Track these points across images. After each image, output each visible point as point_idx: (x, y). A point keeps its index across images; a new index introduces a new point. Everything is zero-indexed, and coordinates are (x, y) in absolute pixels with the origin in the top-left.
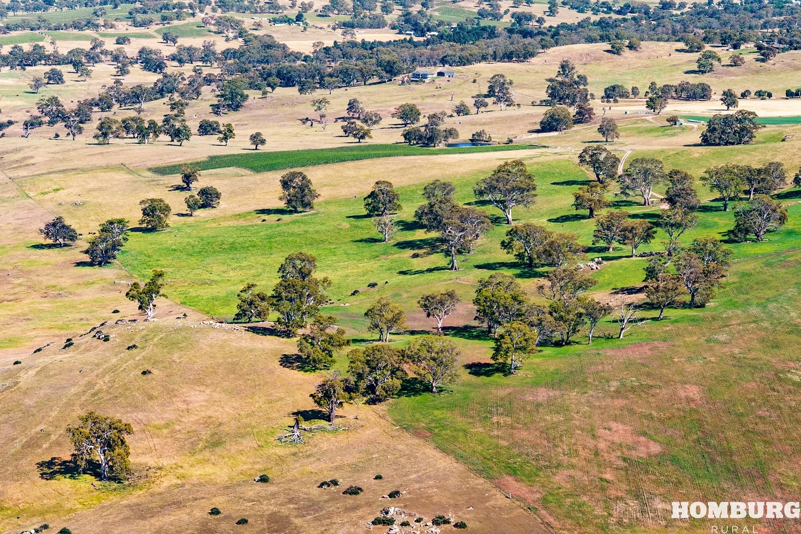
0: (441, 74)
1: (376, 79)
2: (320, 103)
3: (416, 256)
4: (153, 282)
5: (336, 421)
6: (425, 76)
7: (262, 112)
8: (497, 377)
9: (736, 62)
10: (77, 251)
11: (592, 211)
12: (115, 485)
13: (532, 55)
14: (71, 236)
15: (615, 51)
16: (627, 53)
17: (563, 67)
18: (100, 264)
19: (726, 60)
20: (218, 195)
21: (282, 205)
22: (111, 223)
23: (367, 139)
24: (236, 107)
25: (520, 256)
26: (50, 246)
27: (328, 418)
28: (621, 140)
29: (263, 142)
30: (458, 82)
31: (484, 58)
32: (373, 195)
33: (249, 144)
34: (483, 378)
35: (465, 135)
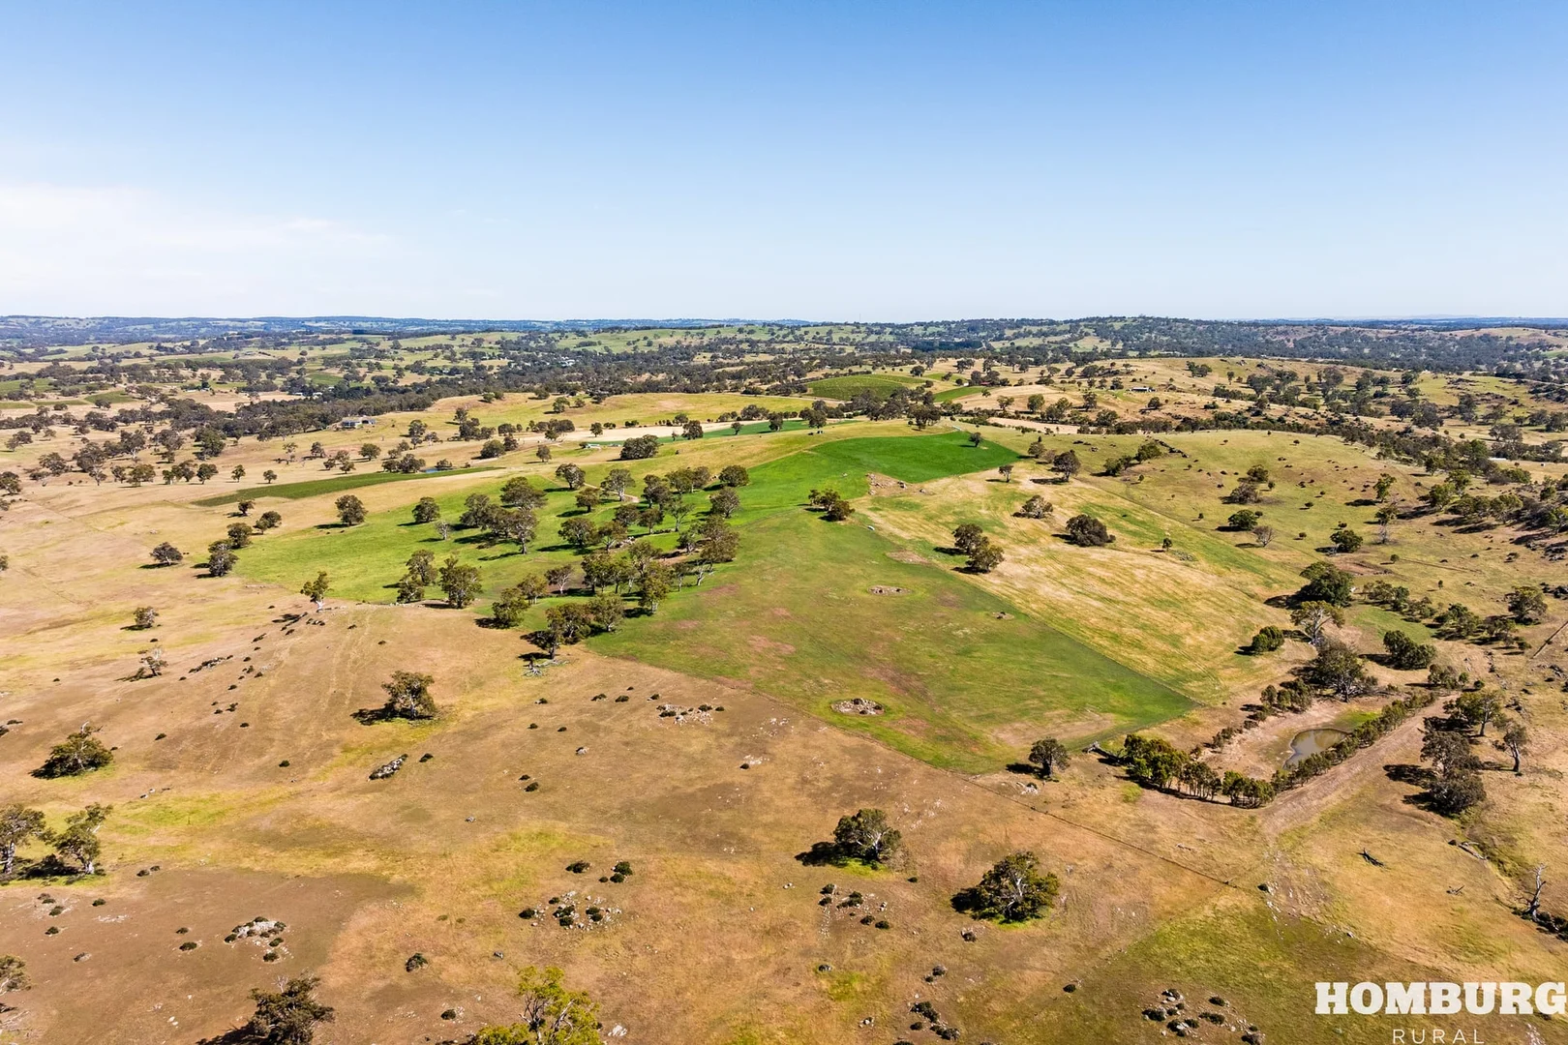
0: (365, 422)
1: (313, 428)
2: (290, 447)
3: (480, 547)
4: (320, 580)
5: (556, 658)
6: (353, 424)
7: (238, 456)
8: (643, 617)
9: (580, 404)
10: (188, 567)
11: (589, 507)
12: (428, 722)
13: (429, 405)
14: (176, 556)
15: (487, 400)
16: (495, 402)
17: (458, 413)
18: (219, 575)
19: (573, 404)
20: (279, 518)
21: (338, 520)
22: (219, 543)
23: (352, 471)
24: (216, 453)
25: (571, 540)
26: (159, 566)
27: (550, 657)
28: (553, 460)
29: (275, 477)
30: (380, 427)
31: (392, 409)
32: (418, 507)
33: (263, 479)
34: (633, 619)
35: (431, 463)
